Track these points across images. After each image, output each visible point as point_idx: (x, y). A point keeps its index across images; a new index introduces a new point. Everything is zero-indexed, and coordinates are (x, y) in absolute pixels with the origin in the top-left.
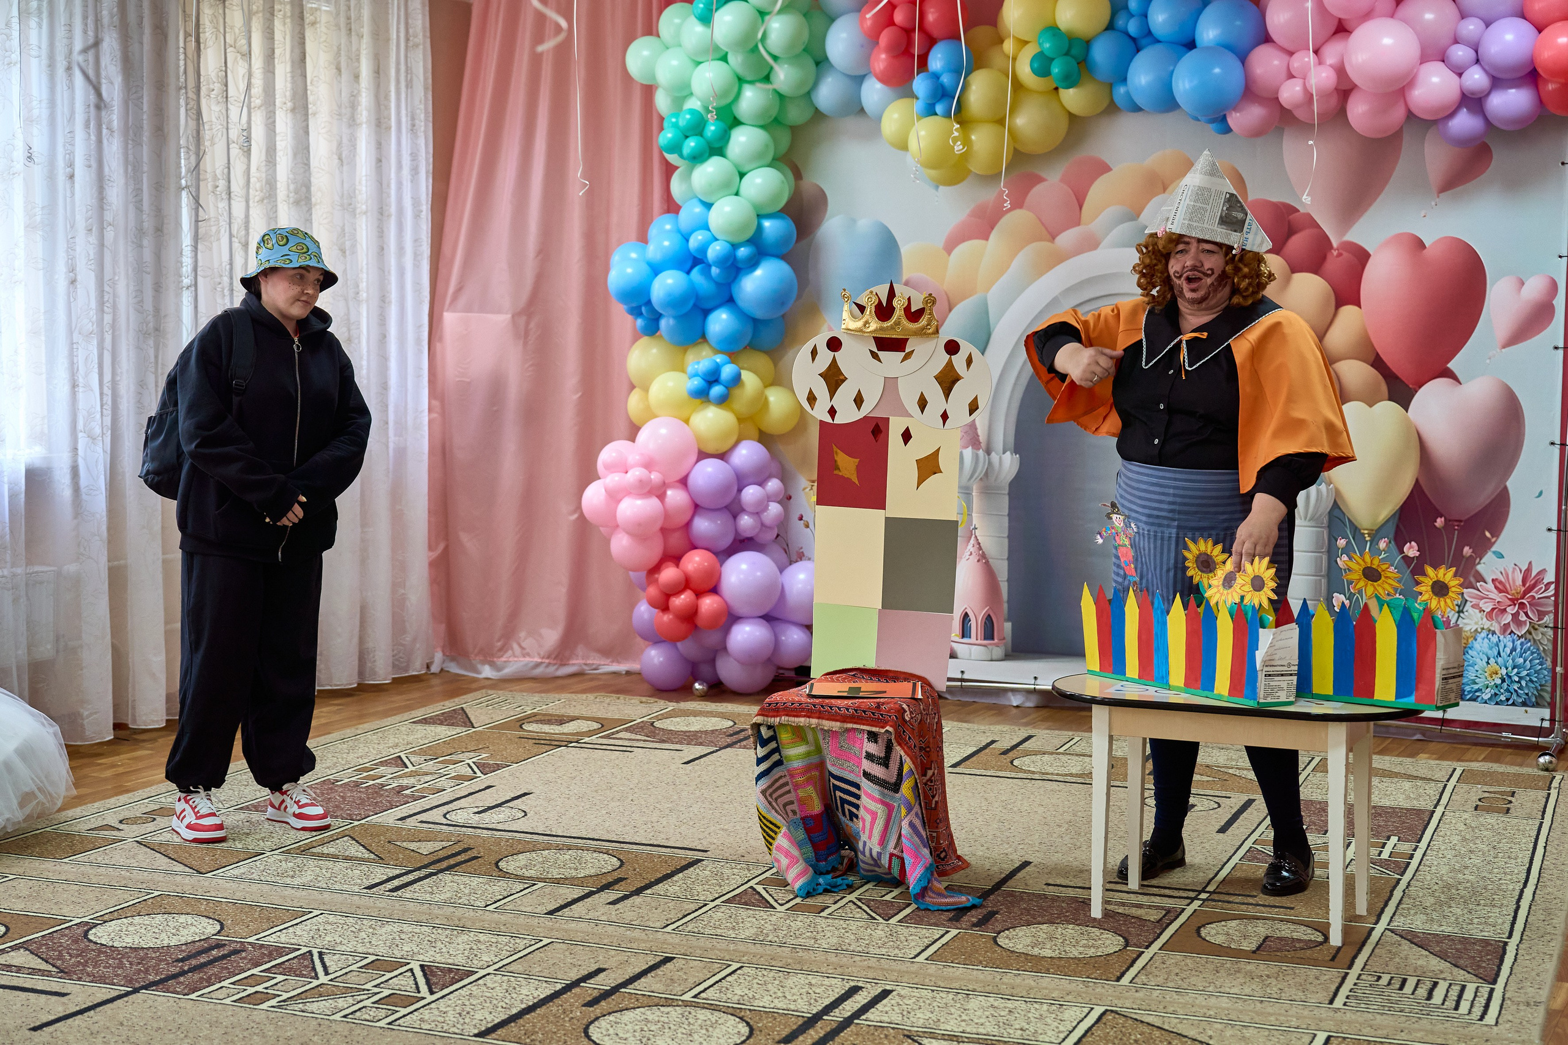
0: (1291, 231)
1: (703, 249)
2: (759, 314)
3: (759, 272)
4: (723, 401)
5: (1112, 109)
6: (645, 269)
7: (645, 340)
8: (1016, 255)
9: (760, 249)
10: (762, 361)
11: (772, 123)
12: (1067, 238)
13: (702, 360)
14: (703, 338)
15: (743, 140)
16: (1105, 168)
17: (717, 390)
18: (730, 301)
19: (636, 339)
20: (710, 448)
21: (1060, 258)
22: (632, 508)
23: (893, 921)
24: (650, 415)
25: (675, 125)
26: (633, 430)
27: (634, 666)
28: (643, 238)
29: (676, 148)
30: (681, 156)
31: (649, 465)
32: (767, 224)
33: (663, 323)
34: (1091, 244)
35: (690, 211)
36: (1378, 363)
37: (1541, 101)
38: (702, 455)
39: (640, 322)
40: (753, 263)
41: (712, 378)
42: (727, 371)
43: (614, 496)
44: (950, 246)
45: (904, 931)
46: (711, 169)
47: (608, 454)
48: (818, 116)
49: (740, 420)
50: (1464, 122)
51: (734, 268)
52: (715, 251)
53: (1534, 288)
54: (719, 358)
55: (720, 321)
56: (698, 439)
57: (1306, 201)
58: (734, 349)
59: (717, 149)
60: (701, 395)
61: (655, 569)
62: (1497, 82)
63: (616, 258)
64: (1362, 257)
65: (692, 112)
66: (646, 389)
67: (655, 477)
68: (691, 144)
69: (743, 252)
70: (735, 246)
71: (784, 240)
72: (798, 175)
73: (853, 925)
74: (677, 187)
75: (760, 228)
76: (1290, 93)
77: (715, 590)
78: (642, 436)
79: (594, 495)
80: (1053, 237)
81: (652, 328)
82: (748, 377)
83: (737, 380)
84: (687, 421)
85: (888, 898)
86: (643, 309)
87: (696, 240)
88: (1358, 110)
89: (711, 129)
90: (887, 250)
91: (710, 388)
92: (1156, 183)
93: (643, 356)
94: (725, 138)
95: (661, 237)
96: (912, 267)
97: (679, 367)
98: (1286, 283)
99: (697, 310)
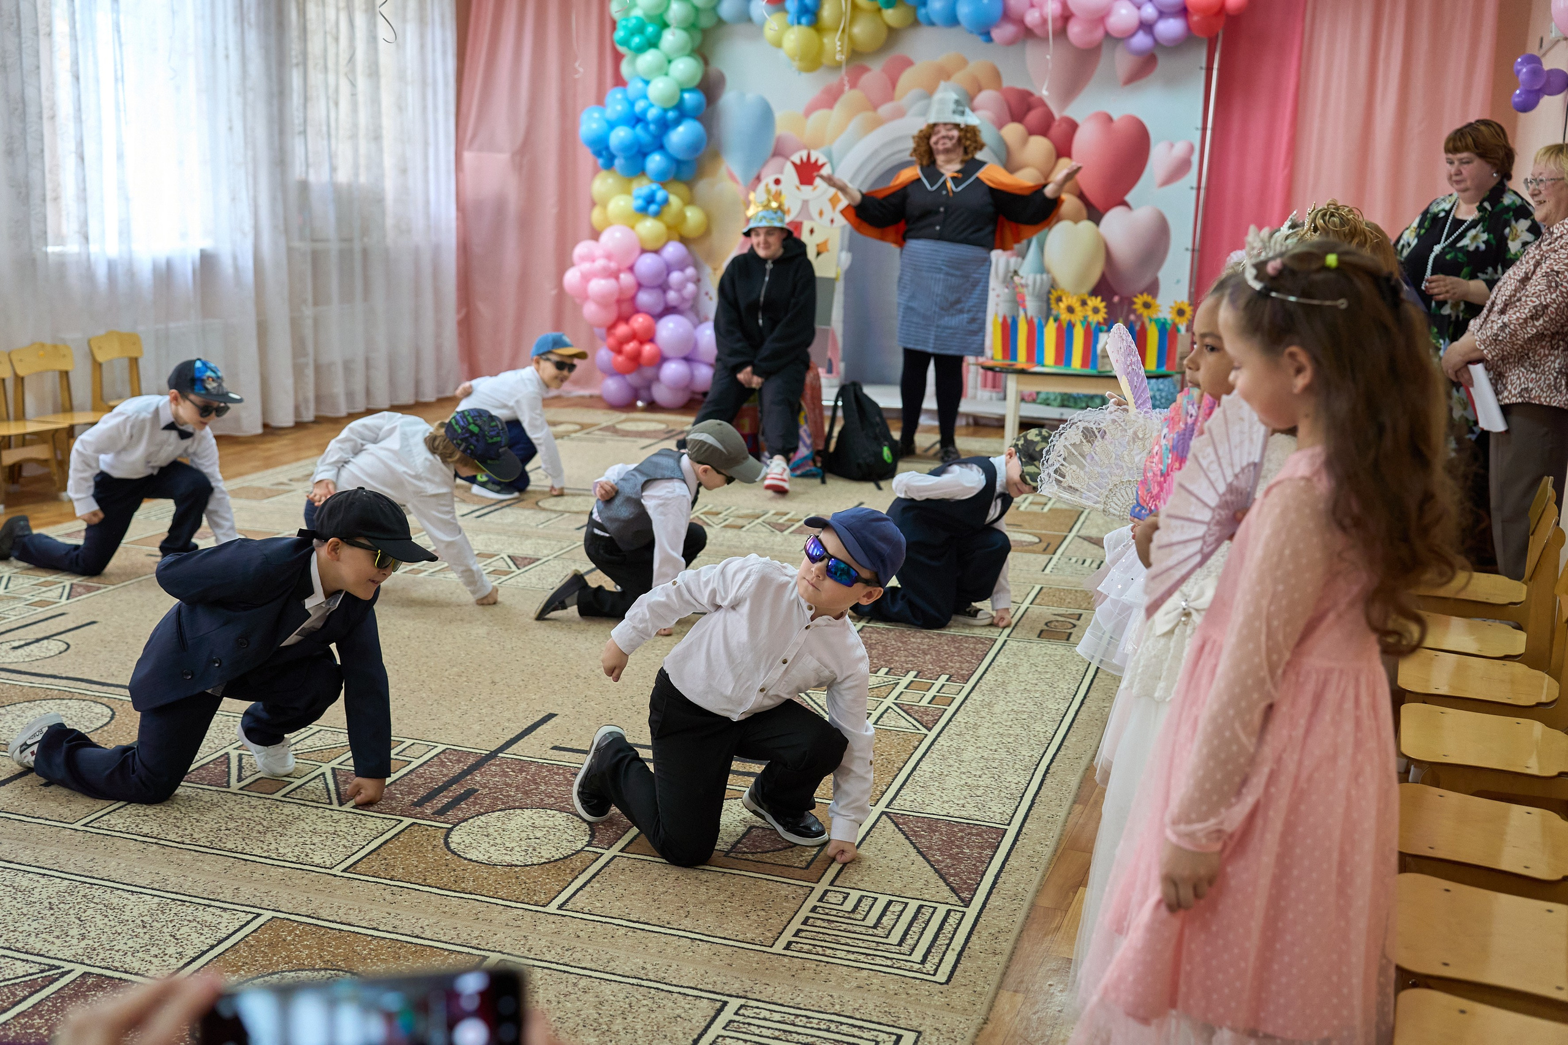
0: (1029, 108)
1: (644, 112)
2: (681, 156)
3: (681, 129)
4: (657, 215)
5: (916, 23)
6: (605, 125)
7: (603, 174)
8: (849, 120)
9: (682, 113)
10: (682, 188)
11: (690, 26)
12: (885, 109)
13: (643, 187)
14: (641, 172)
15: (671, 38)
16: (909, 63)
17: (653, 208)
18: (661, 147)
19: (596, 172)
20: (648, 246)
21: (878, 123)
22: (599, 286)
23: (786, 533)
24: (608, 224)
25: (625, 27)
26: (595, 235)
27: (595, 392)
28: (600, 101)
29: (626, 43)
30: (629, 47)
31: (609, 257)
32: (687, 96)
33: (616, 161)
34: (900, 114)
35: (634, 86)
36: (1081, 196)
37: (1189, 28)
38: (644, 251)
39: (600, 161)
40: (677, 122)
41: (650, 200)
42: (660, 195)
43: (586, 278)
44: (808, 113)
45: (793, 538)
46: (649, 57)
47: (582, 248)
48: (720, 22)
49: (669, 228)
50: (1141, 40)
51: (665, 126)
52: (653, 113)
53: (1180, 149)
54: (654, 186)
55: (655, 161)
56: (641, 240)
57: (1041, 89)
58: (665, 179)
59: (653, 43)
60: (643, 211)
61: (611, 327)
62: (1162, 14)
63: (584, 117)
64: (1073, 126)
65: (637, 18)
66: (605, 206)
67: (613, 265)
68: (636, 40)
69: (671, 115)
70: (665, 111)
71: (698, 108)
72: (706, 61)
73: (762, 535)
74: (625, 69)
75: (682, 100)
76: (1032, 17)
77: (651, 340)
78: (604, 238)
79: (572, 277)
80: (875, 108)
81: (609, 164)
82: (674, 201)
83: (666, 202)
84: (633, 228)
85: (781, 521)
86: (604, 153)
87: (640, 105)
88: (1074, 29)
89: (650, 29)
90: (766, 115)
91: (648, 206)
92: (943, 74)
93: (603, 184)
94: (658, 36)
95: (616, 103)
96: (782, 127)
97: (627, 192)
98: (1025, 142)
99: (639, 153)
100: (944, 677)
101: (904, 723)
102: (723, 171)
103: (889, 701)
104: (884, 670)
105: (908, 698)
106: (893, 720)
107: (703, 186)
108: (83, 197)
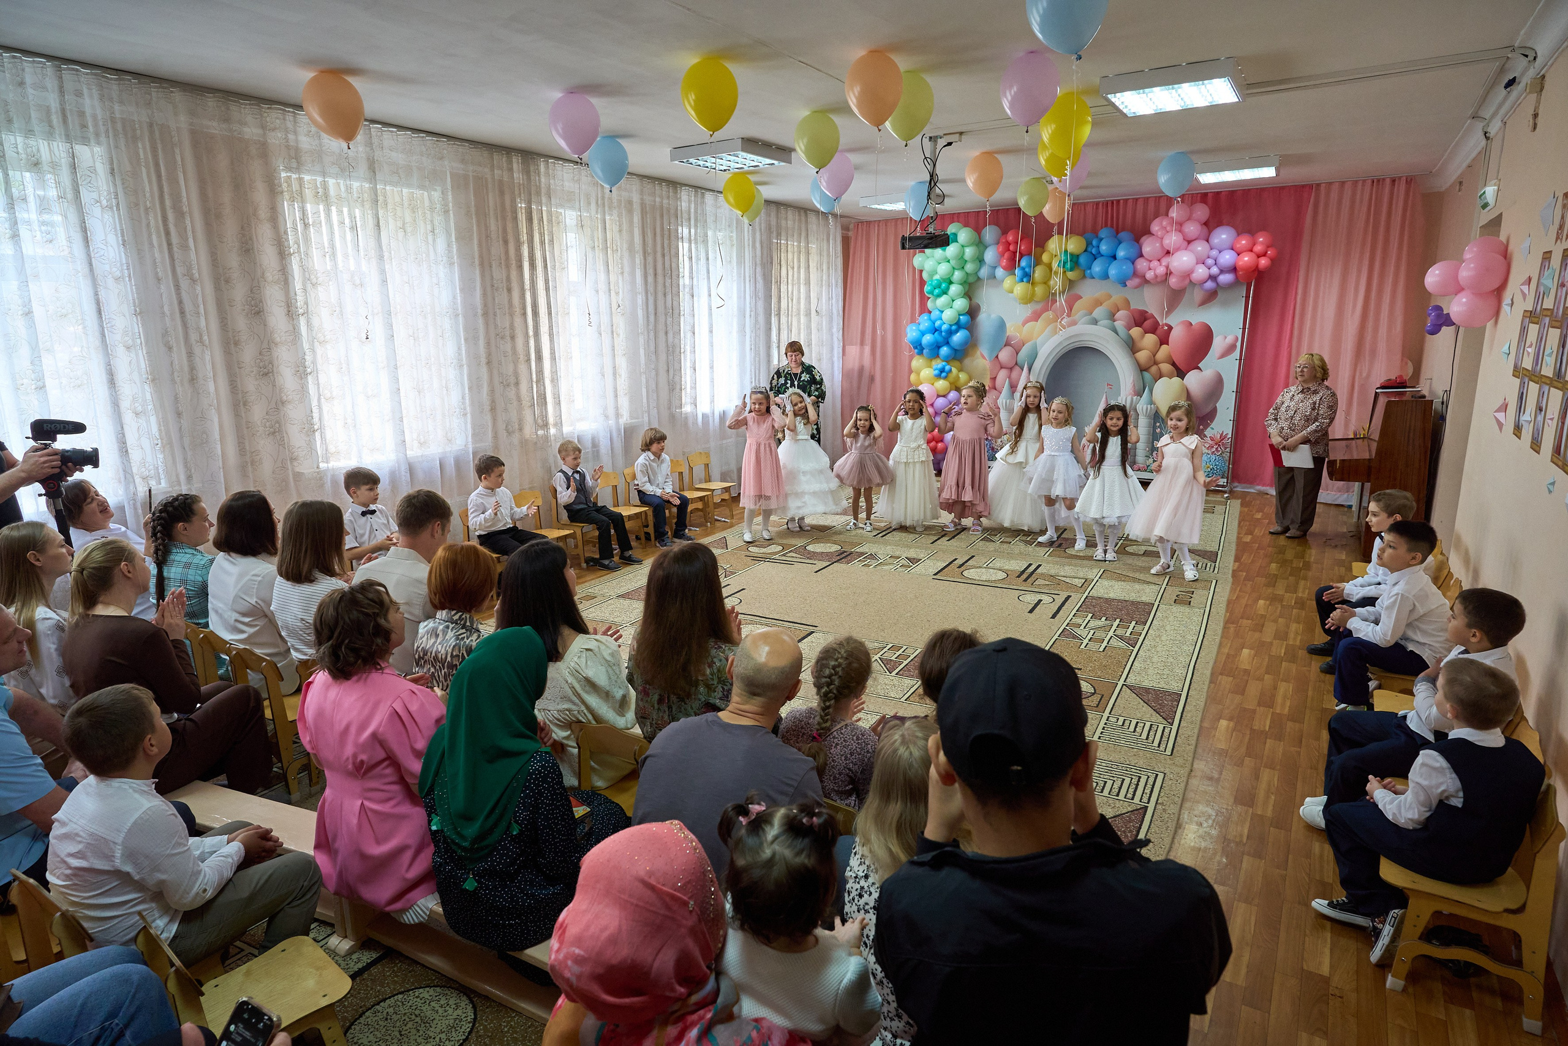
0: (1145, 320)
1: (940, 327)
2: (958, 348)
3: (958, 334)
4: (945, 378)
5: (1084, 277)
6: (919, 333)
7: (918, 357)
8: (1046, 328)
9: (959, 326)
10: (957, 363)
11: (963, 283)
12: (1066, 321)
13: (938, 364)
14: (938, 356)
15: (954, 289)
16: (1080, 297)
17: (944, 374)
18: (947, 343)
19: (913, 357)
20: (941, 393)
21: (1063, 328)
25: (931, 285)
28: (915, 321)
29: (931, 293)
30: (933, 295)
32: (961, 317)
33: (925, 351)
34: (1074, 323)
35: (935, 314)
36: (1174, 364)
37: (1237, 277)
38: (938, 396)
39: (916, 351)
40: (957, 331)
41: (942, 370)
42: (947, 368)
44: (1024, 324)
46: (943, 299)
48: (979, 279)
49: (951, 384)
50: (1210, 285)
51: (951, 333)
52: (944, 328)
53: (1230, 339)
54: (944, 363)
55: (944, 350)
56: (937, 391)
57: (1152, 310)
58: (948, 360)
59: (945, 292)
60: (938, 377)
62: (1222, 271)
63: (908, 329)
64: (1170, 328)
65: (937, 280)
66: (918, 374)
68: (937, 291)
69: (954, 328)
70: (951, 326)
71: (967, 322)
74: (929, 305)
75: (959, 319)
76: (1149, 275)
77: (942, 441)
80: (1061, 321)
81: (921, 353)
82: (954, 369)
83: (950, 371)
84: (933, 385)
86: (918, 347)
87: (938, 323)
88: (1173, 281)
89: (944, 285)
90: (1002, 325)
91: (941, 374)
92: (1098, 303)
93: (917, 362)
94: (948, 288)
95: (924, 321)
96: (1011, 330)
97: (930, 367)
98: (1143, 337)
99: (937, 347)
100: (1133, 623)
101: (1122, 644)
102: (979, 354)
103: (1111, 633)
104: (1104, 619)
105: (1120, 632)
106: (1114, 642)
107: (967, 361)
108: (694, 387)
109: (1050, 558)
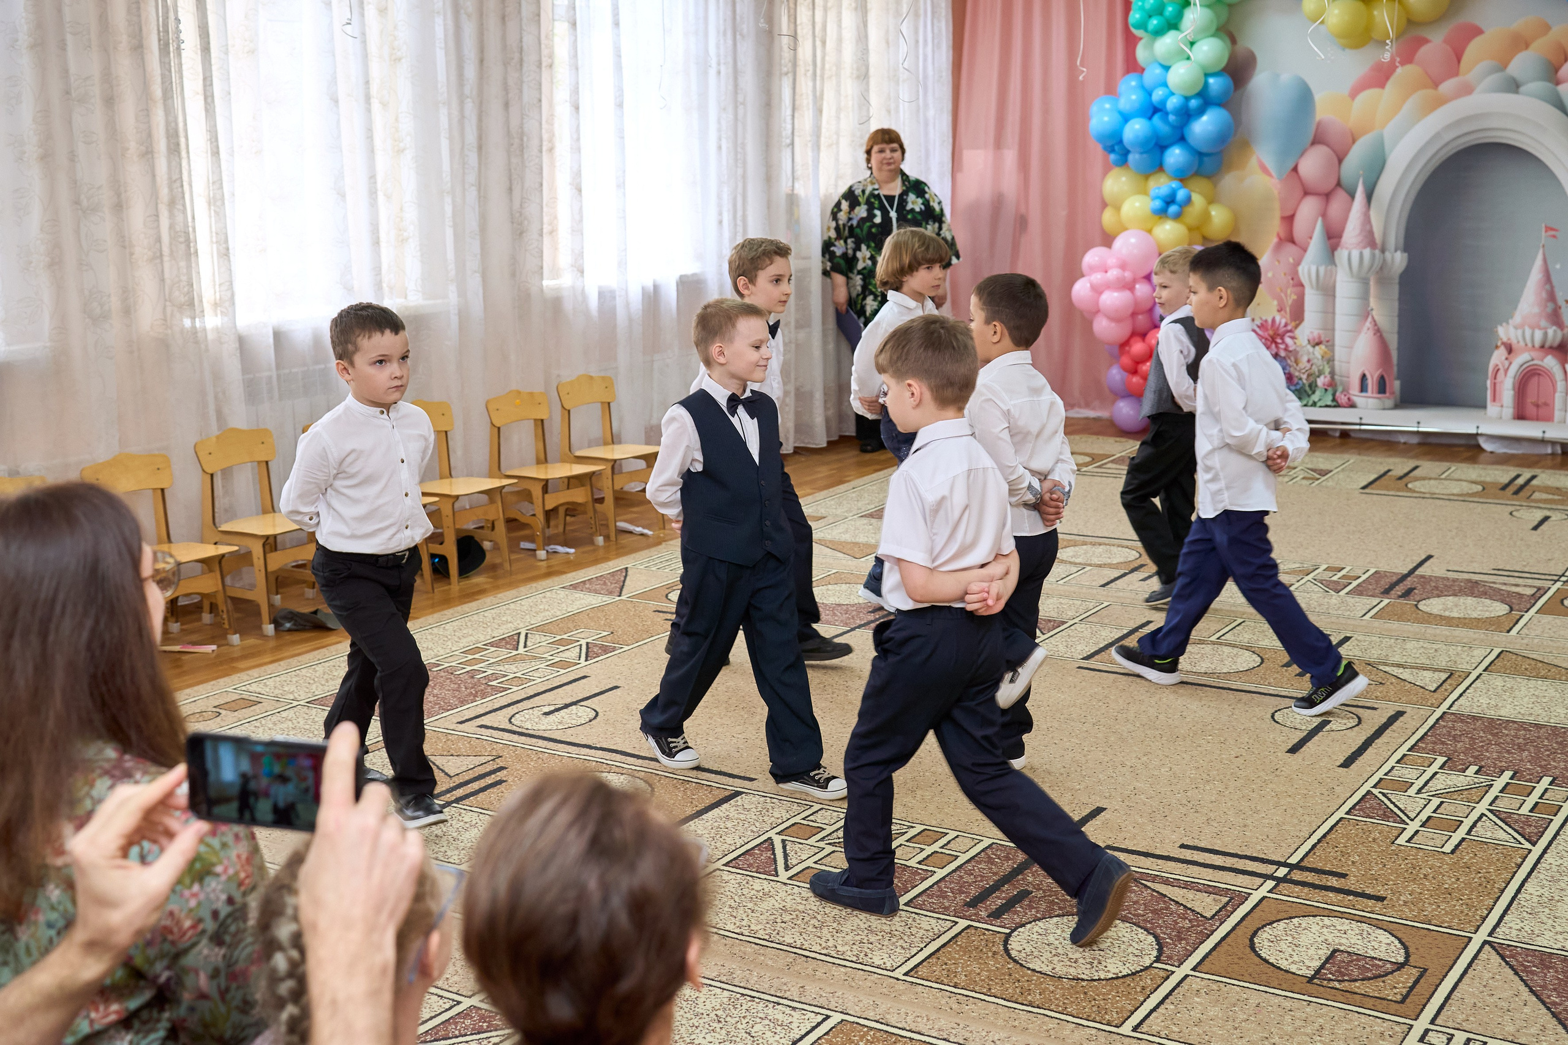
1: (1164, 102)
2: (1204, 150)
3: (1205, 118)
4: (1177, 217)
6: (1118, 118)
7: (1116, 171)
8: (1404, 100)
9: (1206, 100)
10: (1202, 184)
11: (1215, 3)
12: (1447, 86)
13: (1162, 185)
14: (1160, 168)
15: (1194, 17)
16: (1478, 31)
17: (1173, 209)
18: (1182, 139)
19: (1106, 170)
21: (1441, 102)
22: (1112, 299)
23: (1343, 593)
24: (1122, 228)
25: (1142, 8)
26: (1107, 240)
27: (1104, 414)
28: (1111, 90)
29: (1143, 26)
30: (1146, 30)
31: (1123, 266)
32: (1211, 80)
33: (1131, 157)
34: (1467, 90)
35: (1152, 73)
39: (1112, 157)
40: (1201, 111)
41: (1170, 200)
42: (1181, 194)
43: (1097, 290)
44: (1354, 93)
45: (1352, 600)
46: (1169, 40)
47: (1092, 257)
49: (1190, 229)
51: (1187, 115)
52: (1173, 103)
54: (1174, 184)
55: (1175, 155)
56: (1158, 245)
58: (1183, 177)
59: (1173, 25)
60: (1162, 213)
61: (1127, 344)
63: (1094, 108)
66: (1118, 208)
67: (1128, 275)
68: (1154, 22)
69: (1194, 103)
70: (1187, 99)
71: (1225, 92)
72: (1233, 41)
73: (1315, 596)
74: (1141, 53)
75: (1206, 85)
78: (1118, 244)
79: (1081, 289)
80: (1436, 85)
81: (1123, 161)
82: (1198, 199)
83: (1188, 201)
84: (1150, 231)
85: (1335, 578)
86: (1116, 148)
87: (1158, 95)
89: (1170, 9)
90: (1304, 98)
91: (1167, 207)
92: (1519, 43)
93: (1116, 183)
94: (1180, 15)
95: (1129, 93)
96: (1324, 110)
97: (1145, 192)
99: (1157, 147)
100: (1546, 780)
101: (1503, 835)
102: (1253, 162)
103: (1482, 807)
104: (1473, 769)
105: (1506, 804)
106: (1489, 831)
107: (1229, 181)
109: (1377, 623)
